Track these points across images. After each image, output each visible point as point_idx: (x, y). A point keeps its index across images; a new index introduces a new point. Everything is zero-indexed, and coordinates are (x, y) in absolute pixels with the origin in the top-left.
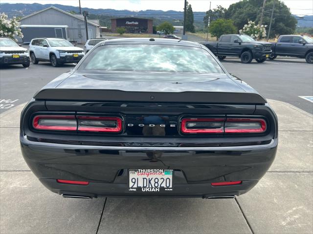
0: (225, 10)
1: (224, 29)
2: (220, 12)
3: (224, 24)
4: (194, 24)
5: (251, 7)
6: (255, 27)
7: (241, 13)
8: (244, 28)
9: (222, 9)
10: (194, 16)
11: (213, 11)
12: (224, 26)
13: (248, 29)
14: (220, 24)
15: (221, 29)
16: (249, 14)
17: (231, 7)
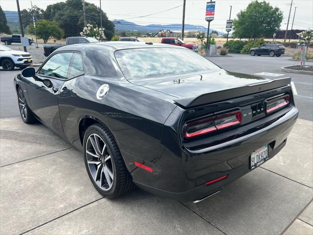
0: (42, 11)
1: (50, 31)
2: (37, 12)
3: (49, 25)
4: (8, 25)
5: (71, 9)
6: (95, 29)
7: (62, 15)
8: (84, 31)
9: (39, 9)
10: (6, 15)
11: (28, 11)
12: (49, 28)
13: (88, 32)
14: (44, 25)
15: (47, 31)
16: (70, 17)
17: (49, 7)
